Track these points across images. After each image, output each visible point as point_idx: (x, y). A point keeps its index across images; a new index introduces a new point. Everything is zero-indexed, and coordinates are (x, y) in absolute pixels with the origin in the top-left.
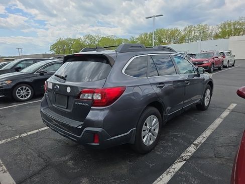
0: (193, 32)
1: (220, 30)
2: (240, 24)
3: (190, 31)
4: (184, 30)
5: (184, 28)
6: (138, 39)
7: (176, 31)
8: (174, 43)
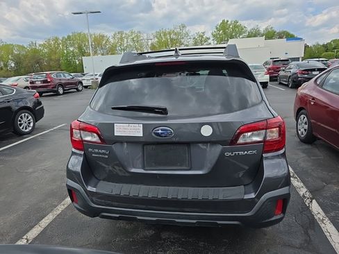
0: (126, 40)
1: (156, 40)
2: (175, 34)
3: (122, 39)
4: (114, 38)
5: (112, 34)
6: (43, 46)
7: (103, 36)
8: (103, 55)
